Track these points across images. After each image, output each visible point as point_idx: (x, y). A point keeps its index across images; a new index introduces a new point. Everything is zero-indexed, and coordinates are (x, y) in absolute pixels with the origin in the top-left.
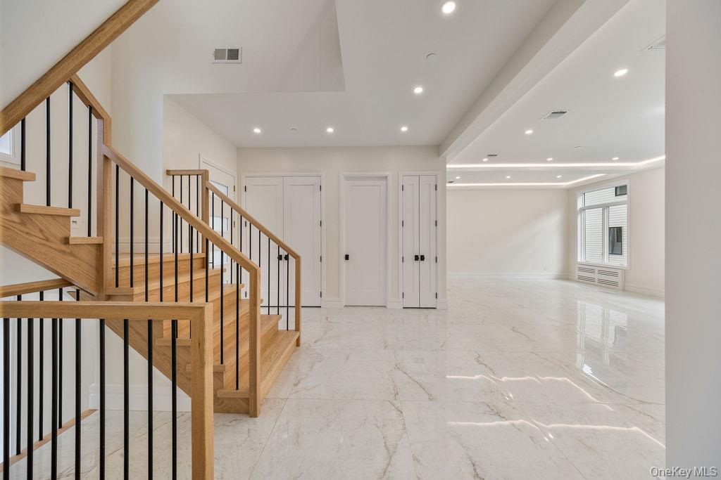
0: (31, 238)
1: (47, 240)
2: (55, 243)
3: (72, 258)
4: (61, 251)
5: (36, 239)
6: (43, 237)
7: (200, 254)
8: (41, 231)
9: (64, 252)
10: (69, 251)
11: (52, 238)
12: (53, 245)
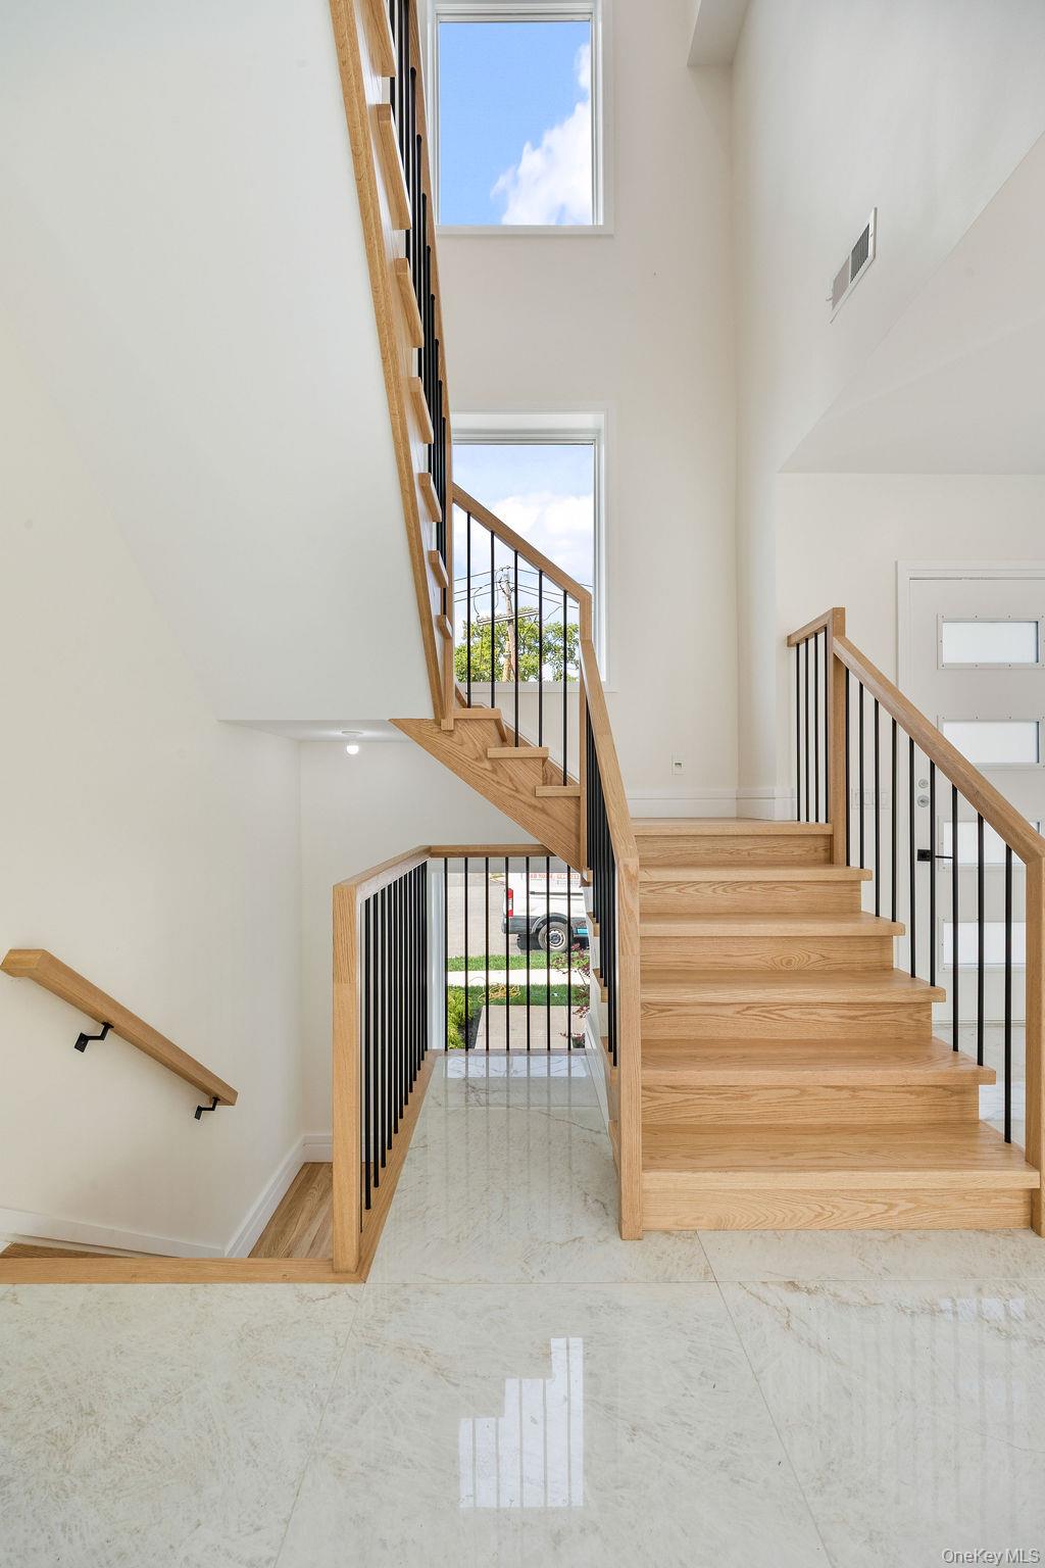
0: (502, 788)
1: (517, 791)
2: (525, 795)
3: (544, 816)
4: (530, 806)
5: (505, 790)
6: (511, 786)
7: (822, 826)
8: (511, 780)
9: (535, 808)
10: (541, 806)
11: (521, 789)
12: (522, 797)
